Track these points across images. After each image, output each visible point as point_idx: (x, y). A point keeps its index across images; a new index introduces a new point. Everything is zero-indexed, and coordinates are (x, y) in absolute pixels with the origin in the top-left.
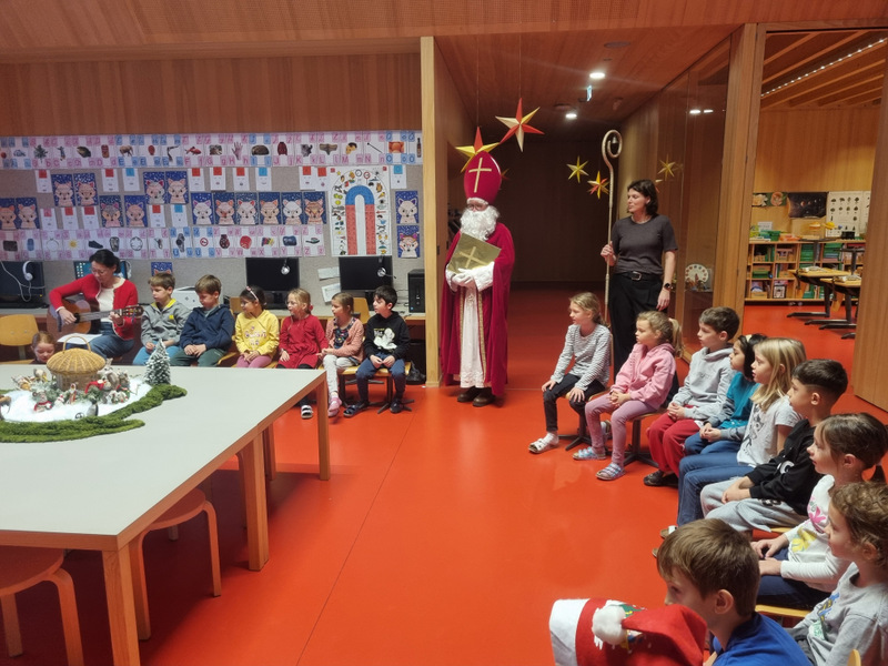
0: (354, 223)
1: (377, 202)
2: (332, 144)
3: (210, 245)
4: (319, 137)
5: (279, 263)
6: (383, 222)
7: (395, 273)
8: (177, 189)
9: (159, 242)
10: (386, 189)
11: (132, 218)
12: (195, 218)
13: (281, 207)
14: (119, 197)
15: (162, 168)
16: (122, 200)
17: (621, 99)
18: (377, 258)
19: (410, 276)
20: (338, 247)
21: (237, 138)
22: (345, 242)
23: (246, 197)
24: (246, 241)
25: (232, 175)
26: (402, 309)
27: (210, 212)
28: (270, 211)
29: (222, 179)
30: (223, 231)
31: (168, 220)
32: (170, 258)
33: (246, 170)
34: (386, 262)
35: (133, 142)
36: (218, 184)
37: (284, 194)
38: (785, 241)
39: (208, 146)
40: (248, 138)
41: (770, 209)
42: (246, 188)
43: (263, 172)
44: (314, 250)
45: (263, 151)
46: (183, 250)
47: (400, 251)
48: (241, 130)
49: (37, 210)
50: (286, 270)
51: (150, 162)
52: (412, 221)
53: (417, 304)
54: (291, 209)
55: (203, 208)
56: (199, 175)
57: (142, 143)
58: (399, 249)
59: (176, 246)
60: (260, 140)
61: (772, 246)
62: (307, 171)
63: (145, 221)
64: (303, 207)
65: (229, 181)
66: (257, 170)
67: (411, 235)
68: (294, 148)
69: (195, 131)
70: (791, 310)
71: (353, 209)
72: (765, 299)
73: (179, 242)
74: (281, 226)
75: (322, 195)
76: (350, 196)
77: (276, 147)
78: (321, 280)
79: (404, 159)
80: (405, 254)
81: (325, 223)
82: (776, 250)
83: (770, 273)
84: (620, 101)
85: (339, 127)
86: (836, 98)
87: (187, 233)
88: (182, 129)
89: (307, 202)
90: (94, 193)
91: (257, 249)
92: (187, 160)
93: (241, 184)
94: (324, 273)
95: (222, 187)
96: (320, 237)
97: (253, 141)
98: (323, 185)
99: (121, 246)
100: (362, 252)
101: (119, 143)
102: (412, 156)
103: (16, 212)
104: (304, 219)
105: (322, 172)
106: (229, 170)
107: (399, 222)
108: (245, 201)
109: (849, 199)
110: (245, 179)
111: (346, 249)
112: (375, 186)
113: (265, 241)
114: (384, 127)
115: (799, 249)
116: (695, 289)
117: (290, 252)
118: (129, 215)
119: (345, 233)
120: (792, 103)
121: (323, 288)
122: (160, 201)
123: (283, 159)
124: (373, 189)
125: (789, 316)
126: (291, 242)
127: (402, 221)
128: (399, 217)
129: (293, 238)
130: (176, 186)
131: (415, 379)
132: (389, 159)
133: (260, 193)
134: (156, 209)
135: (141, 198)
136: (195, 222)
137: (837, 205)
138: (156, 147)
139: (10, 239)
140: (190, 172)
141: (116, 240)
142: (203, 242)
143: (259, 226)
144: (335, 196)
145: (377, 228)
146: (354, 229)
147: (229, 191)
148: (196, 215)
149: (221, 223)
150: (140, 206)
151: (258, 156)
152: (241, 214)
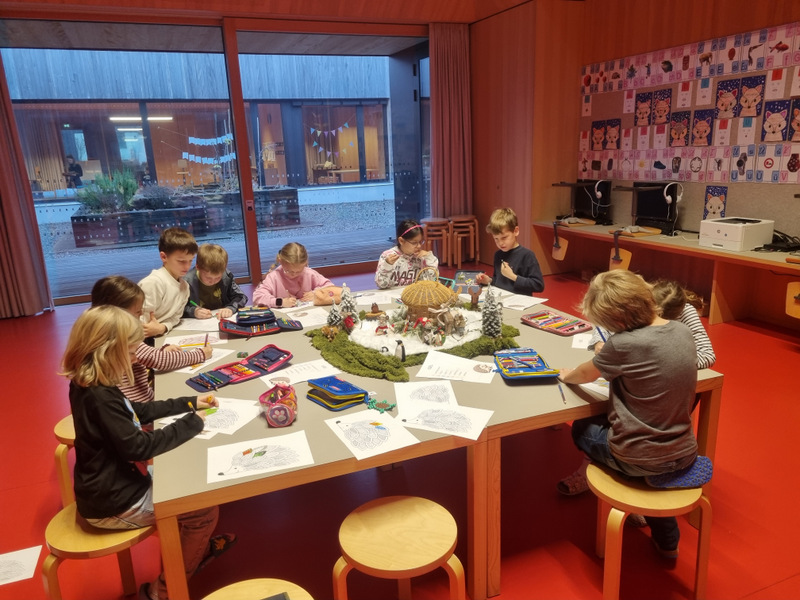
3: (775, 168)
8: (751, 99)
9: (719, 163)
11: (697, 136)
14: (689, 113)
15: (740, 75)
16: (692, 116)
27: (784, 124)
30: (796, 149)
31: (734, 137)
32: (727, 182)
35: (714, 47)
46: (742, 173)
49: (620, 132)
51: (728, 70)
57: (724, 47)
59: (735, 167)
63: (710, 138)
73: (740, 163)
87: (751, 152)
88: (772, 22)
90: (667, 110)
92: (770, 60)
99: (682, 167)
101: (700, 50)
103: (605, 134)
118: (695, 133)
122: (730, 115)
134: (724, 125)
135: (711, 112)
136: (763, 139)
138: (737, 50)
139: (597, 159)
140: (770, 75)
141: (678, 160)
142: (768, 164)
148: (767, 129)
149: (795, 138)
150: (708, 122)
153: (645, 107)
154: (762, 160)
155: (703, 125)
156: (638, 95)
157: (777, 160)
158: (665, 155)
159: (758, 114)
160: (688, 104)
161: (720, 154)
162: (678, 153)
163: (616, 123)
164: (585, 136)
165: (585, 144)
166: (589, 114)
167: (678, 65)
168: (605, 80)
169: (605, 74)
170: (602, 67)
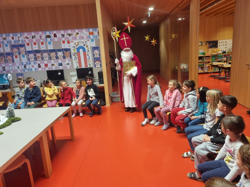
0: (80, 58)
1: (87, 51)
2: (71, 33)
3: (35, 67)
4: (67, 31)
5: (57, 71)
6: (89, 57)
7: (94, 72)
8: (22, 50)
9: (18, 67)
10: (89, 47)
11: (9, 60)
12: (29, 59)
13: (56, 54)
14: (4, 54)
15: (17, 44)
16: (5, 55)
17: (158, 16)
18: (88, 68)
19: (98, 73)
20: (76, 65)
21: (40, 33)
22: (78, 64)
23: (45, 51)
24: (46, 65)
25: (40, 45)
26: (97, 83)
27: (34, 57)
28: (53, 55)
29: (37, 46)
30: (39, 62)
31: (21, 60)
32: (22, 72)
33: (44, 43)
34: (91, 69)
35: (6, 36)
36: (36, 48)
37: (57, 50)
38: (207, 55)
39: (31, 36)
40: (43, 33)
41: (202, 46)
42: (45, 49)
43: (50, 43)
44: (68, 67)
45: (49, 37)
46: (26, 69)
47: (95, 66)
48: (41, 30)
50: (60, 74)
51: (13, 42)
52: (98, 56)
53: (101, 81)
54: (60, 54)
55: (31, 56)
56: (29, 45)
57: (9, 36)
58: (95, 65)
59: (24, 68)
60: (48, 33)
61: (203, 57)
62: (64, 42)
63: (13, 61)
64: (64, 53)
65: (39, 46)
66: (48, 43)
67: (98, 61)
68: (59, 35)
69: (26, 31)
70: (210, 75)
71: (80, 53)
72: (202, 72)
73: (25, 67)
74: (57, 60)
75: (69, 50)
77: (53, 35)
78: (71, 76)
79: (94, 37)
80: (97, 66)
81: (71, 58)
82: (205, 58)
83: (203, 64)
84: (158, 17)
85: (73, 28)
86: (219, 13)
87: (27, 64)
88: (22, 31)
89: (65, 52)
91: (50, 68)
92: (25, 41)
93: (43, 47)
94: (72, 74)
95: (37, 49)
96: (70, 63)
97: (46, 34)
98: (69, 46)
99: (6, 69)
100: (83, 66)
101: (2, 36)
102: (96, 36)
104: (64, 57)
105: (69, 42)
106: (38, 43)
107: (94, 57)
108: (45, 53)
109: (224, 42)
110: (44, 46)
111: (78, 66)
112: (86, 46)
113: (53, 65)
114: (87, 27)
115: (211, 57)
116: (183, 71)
117: (61, 68)
118: (8, 59)
119: (77, 61)
120: (207, 15)
121: (72, 78)
122: (17, 54)
123: (56, 39)
124: (85, 47)
125: (209, 77)
126: (61, 65)
127: (95, 56)
128: (94, 55)
129: (61, 63)
130: (22, 49)
131: (102, 104)
132: (89, 37)
133: (50, 50)
134: (16, 57)
135: (11, 54)
136: (29, 60)
137: (220, 44)
138: (14, 37)
140: (26, 44)
141: (4, 67)
142: (33, 66)
143: (50, 60)
144: (73, 50)
145: (87, 59)
146: (80, 59)
147: (39, 50)
149: (38, 60)
150: (11, 56)
151: (47, 38)
152: (44, 57)
154: (31, 66)
157: (35, 65)
159: (26, 54)
160: (2, 51)
161: (18, 65)
162: (3, 65)
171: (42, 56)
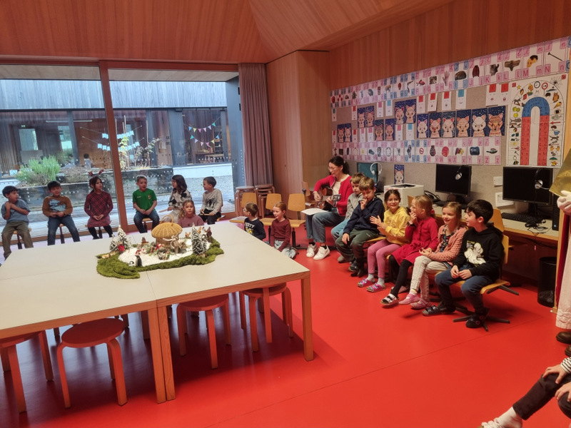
0: (528, 135)
1: (552, 112)
2: (516, 59)
3: (425, 153)
4: (506, 55)
6: (557, 133)
8: (410, 113)
9: (399, 151)
10: (563, 98)
11: (388, 134)
12: (418, 134)
14: (383, 120)
15: (404, 98)
16: (384, 123)
20: (512, 157)
21: (447, 68)
22: (519, 152)
23: (448, 115)
24: (445, 151)
25: (441, 99)
27: (426, 128)
28: (463, 126)
29: (434, 102)
30: (433, 142)
31: (404, 135)
32: (403, 162)
33: (450, 94)
34: (546, 175)
35: (391, 82)
36: (432, 106)
37: (474, 110)
39: (429, 78)
40: (453, 67)
42: (449, 109)
43: (461, 94)
44: (492, 158)
45: (462, 75)
46: (410, 157)
48: (449, 62)
49: (351, 131)
51: (399, 95)
54: (478, 124)
57: (395, 82)
59: (406, 153)
62: (493, 88)
63: (394, 136)
65: (439, 103)
66: (457, 92)
69: (423, 68)
71: (529, 121)
73: (409, 151)
75: (501, 110)
76: (527, 109)
77: (471, 70)
78: (496, 186)
85: (523, 42)
87: (413, 145)
88: (416, 68)
90: (373, 118)
91: (452, 158)
92: (417, 90)
93: (446, 105)
94: (496, 180)
95: (434, 109)
96: (497, 148)
97: (456, 69)
98: (505, 99)
99: (382, 153)
100: (533, 163)
101: (385, 83)
103: (344, 132)
104: (487, 132)
106: (440, 94)
108: (448, 118)
110: (448, 101)
111: (518, 159)
112: (552, 96)
113: (458, 151)
114: (567, 33)
117: (472, 161)
119: (519, 144)
121: (496, 194)
122: (402, 122)
123: (476, 80)
124: (549, 100)
126: (475, 152)
129: (477, 148)
130: (410, 110)
133: (458, 111)
134: (399, 128)
135: (393, 120)
138: (402, 83)
139: (341, 148)
140: (418, 99)
141: (379, 149)
142: (421, 151)
143: (455, 138)
144: (513, 109)
145: (550, 138)
146: (528, 140)
147: (438, 111)
148: (419, 131)
149: (432, 136)
150: (392, 126)
151: (459, 81)
152: (444, 129)
153: (362, 116)
154: (418, 149)
155: (390, 128)
156: (358, 109)
157: (425, 149)
158: (374, 146)
159: (415, 122)
160: (382, 116)
161: (399, 145)
162: (380, 145)
163: (349, 126)
164: (334, 134)
165: (334, 138)
166: (335, 120)
167: (375, 91)
168: (342, 99)
169: (342, 96)
170: (340, 92)
171: (441, 126)
